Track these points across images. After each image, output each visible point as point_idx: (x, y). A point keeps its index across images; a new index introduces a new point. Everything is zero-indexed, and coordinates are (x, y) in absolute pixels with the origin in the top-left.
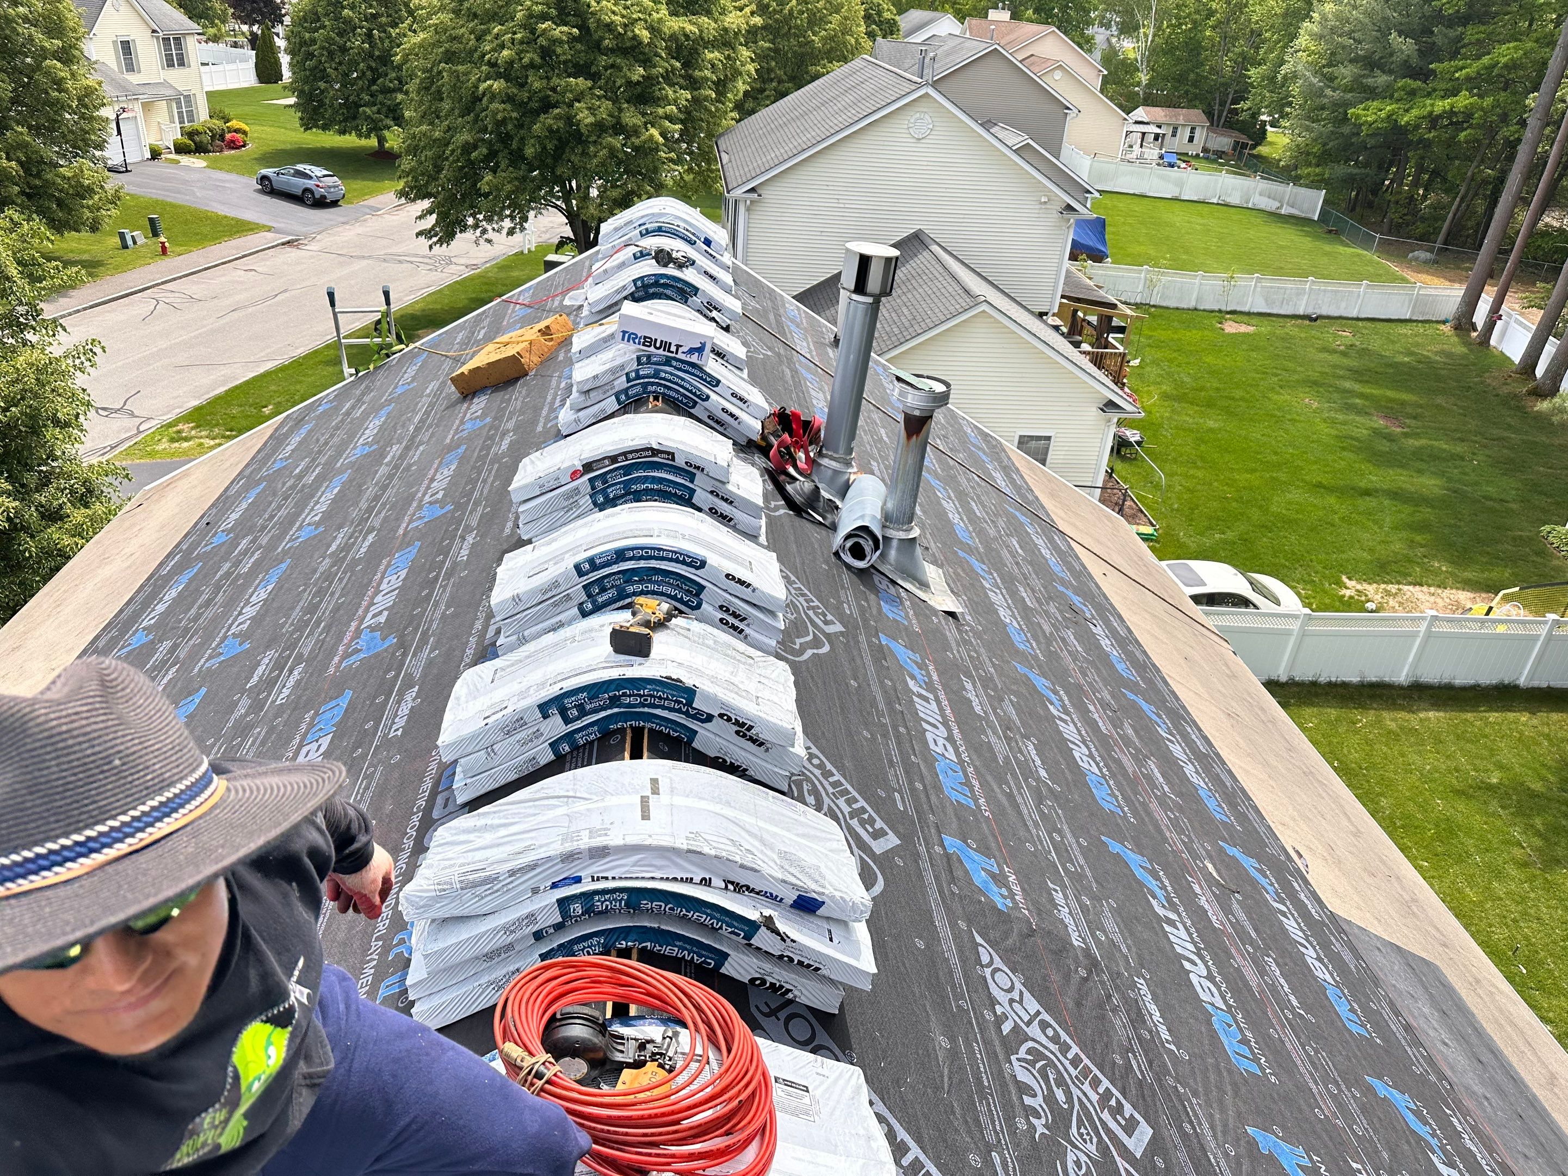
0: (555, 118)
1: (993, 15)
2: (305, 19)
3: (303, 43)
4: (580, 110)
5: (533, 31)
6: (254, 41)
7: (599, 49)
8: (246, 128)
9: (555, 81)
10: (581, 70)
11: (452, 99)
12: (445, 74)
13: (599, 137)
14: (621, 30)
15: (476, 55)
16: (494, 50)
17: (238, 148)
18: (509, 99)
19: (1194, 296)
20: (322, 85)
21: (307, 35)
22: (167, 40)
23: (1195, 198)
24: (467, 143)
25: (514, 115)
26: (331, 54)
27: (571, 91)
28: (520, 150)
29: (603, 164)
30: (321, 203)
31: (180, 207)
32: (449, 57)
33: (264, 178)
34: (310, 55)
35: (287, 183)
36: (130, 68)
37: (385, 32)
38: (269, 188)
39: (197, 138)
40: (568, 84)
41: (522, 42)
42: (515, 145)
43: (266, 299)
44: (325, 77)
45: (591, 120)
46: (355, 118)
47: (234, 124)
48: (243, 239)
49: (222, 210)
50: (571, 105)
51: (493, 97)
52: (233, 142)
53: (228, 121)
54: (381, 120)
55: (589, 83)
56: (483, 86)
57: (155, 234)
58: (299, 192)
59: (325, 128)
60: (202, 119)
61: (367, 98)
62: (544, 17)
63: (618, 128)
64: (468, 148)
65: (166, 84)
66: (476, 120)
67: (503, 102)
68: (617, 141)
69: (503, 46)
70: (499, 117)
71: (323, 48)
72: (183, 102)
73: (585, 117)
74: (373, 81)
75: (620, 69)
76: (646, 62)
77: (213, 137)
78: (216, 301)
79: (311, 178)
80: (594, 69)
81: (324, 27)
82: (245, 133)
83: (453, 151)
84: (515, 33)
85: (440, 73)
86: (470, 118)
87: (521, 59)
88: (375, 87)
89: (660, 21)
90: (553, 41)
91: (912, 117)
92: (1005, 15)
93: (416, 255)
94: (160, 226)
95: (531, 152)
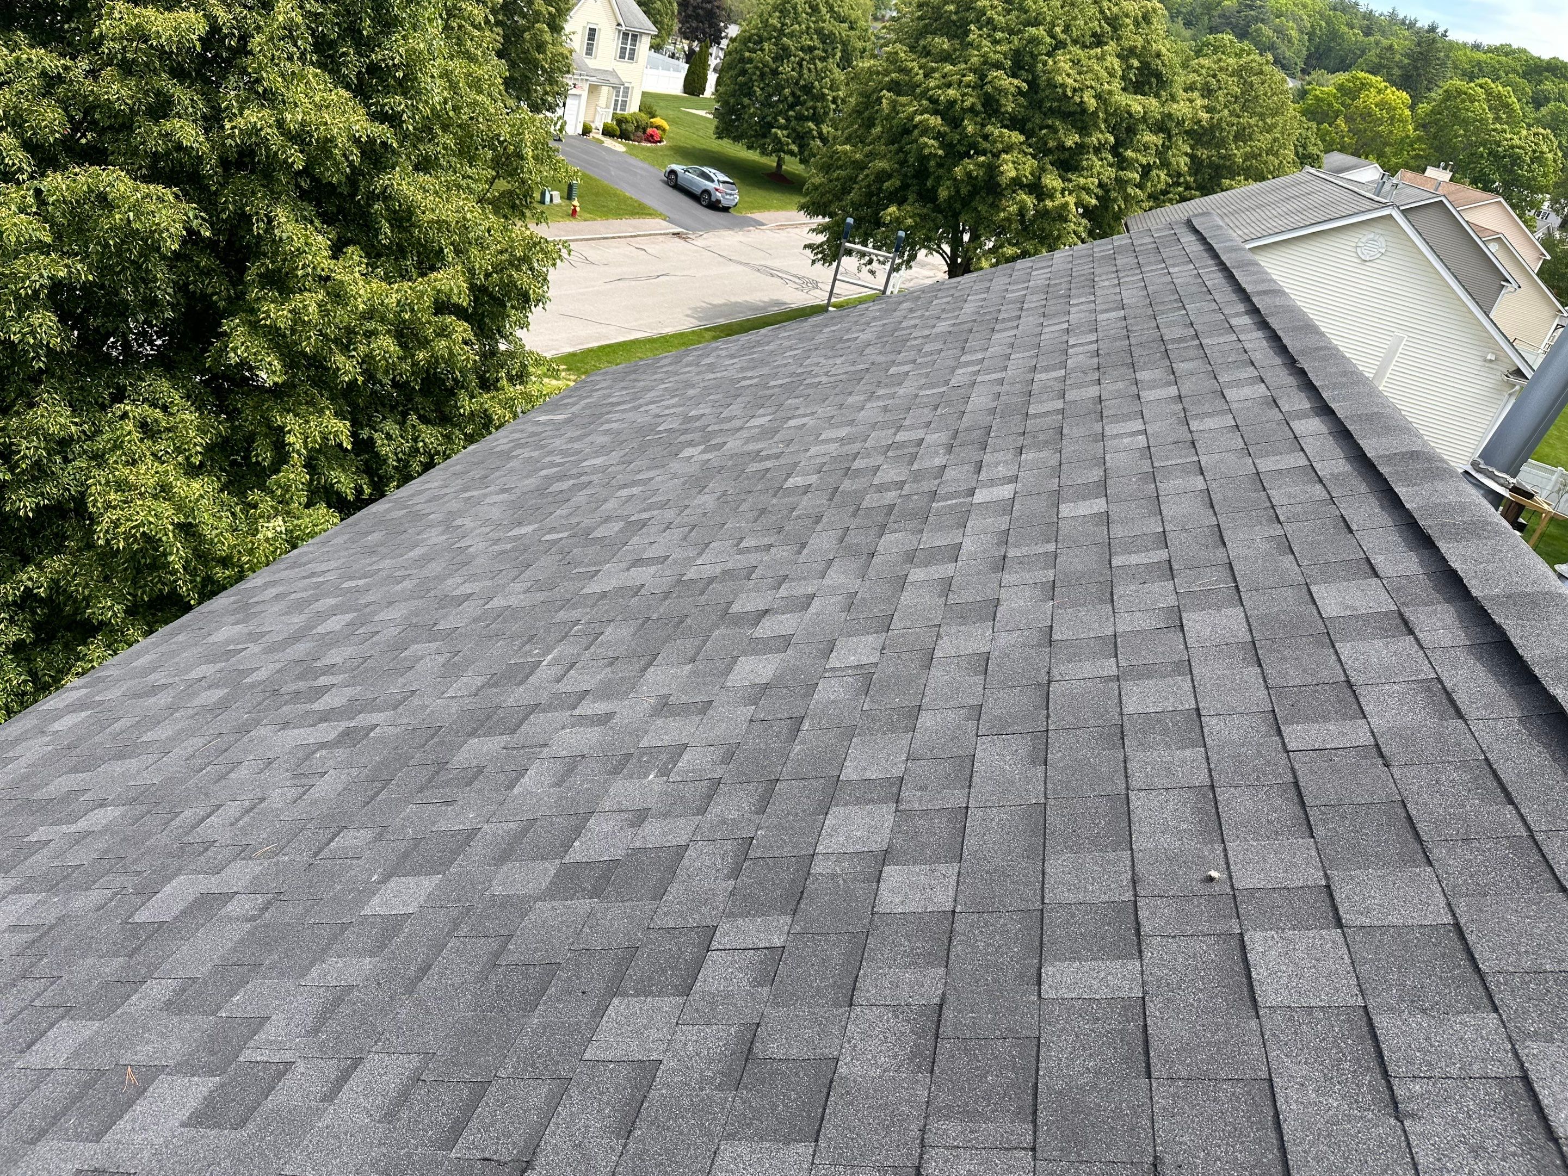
0: (975, 165)
2: (750, 39)
3: (742, 60)
4: (1006, 162)
5: (982, 77)
6: (690, 57)
7: (1040, 108)
8: (667, 127)
9: (989, 128)
10: (1015, 123)
11: (883, 126)
12: (884, 101)
13: (1014, 192)
14: (1070, 94)
15: (918, 91)
16: (939, 87)
17: (656, 142)
18: (939, 136)
20: (746, 101)
21: (747, 54)
22: (626, 35)
24: (883, 171)
25: (940, 152)
26: (762, 75)
27: (1002, 142)
28: (934, 190)
29: (1008, 219)
30: (715, 206)
31: (596, 180)
32: (895, 87)
33: (673, 172)
34: (744, 72)
35: (691, 181)
36: (589, 51)
37: (815, 64)
38: (673, 181)
39: (624, 126)
40: (1001, 135)
41: (968, 86)
42: (929, 183)
43: (649, 278)
44: (750, 94)
45: (1013, 174)
46: (764, 136)
47: (658, 121)
48: (641, 220)
49: (630, 193)
50: (997, 155)
51: (926, 131)
52: (652, 136)
53: (653, 117)
54: (788, 144)
55: (1022, 138)
56: (918, 118)
57: (569, 197)
58: (698, 191)
59: (736, 139)
60: (632, 111)
61: (782, 121)
62: (998, 66)
63: (1036, 189)
64: (882, 176)
65: (613, 73)
66: (901, 150)
67: (934, 138)
68: (1029, 201)
69: (949, 85)
70: (926, 151)
71: (757, 68)
72: (622, 90)
73: (1009, 170)
74: (791, 107)
75: (1056, 131)
76: (1084, 130)
77: (637, 127)
78: (606, 268)
79: (713, 181)
80: (1029, 126)
81: (762, 50)
82: (664, 130)
83: (867, 176)
84: (964, 76)
85: (881, 98)
86: (892, 148)
87: (963, 101)
88: (791, 113)
89: (1110, 93)
90: (1000, 90)
91: (1364, 237)
92: (1447, 176)
93: (787, 273)
94: (575, 192)
95: (943, 194)
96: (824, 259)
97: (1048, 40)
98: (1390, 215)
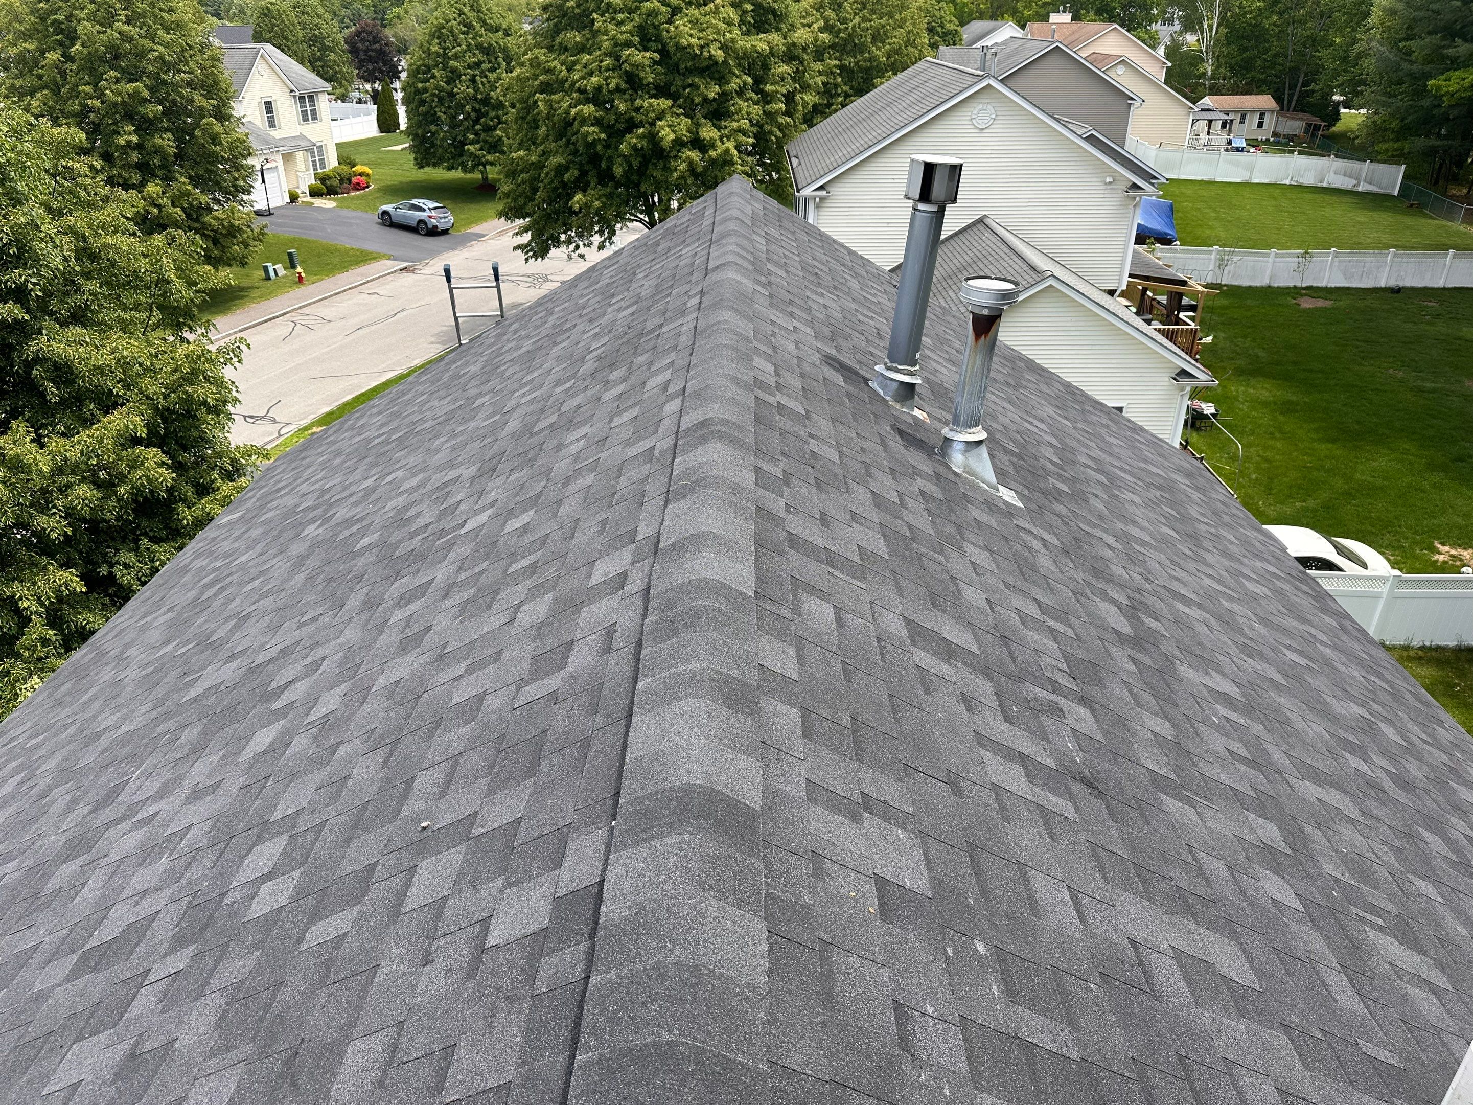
0: (638, 137)
1: (1054, 18)
2: (418, 71)
3: (418, 92)
4: (662, 128)
5: (618, 58)
6: (375, 97)
7: (678, 71)
8: (370, 172)
9: (638, 102)
10: (661, 91)
11: (547, 126)
12: (540, 103)
13: (679, 151)
14: (698, 52)
15: (567, 85)
16: (583, 78)
17: (364, 188)
18: (598, 122)
19: (1268, 273)
20: (433, 128)
21: (420, 85)
22: (302, 98)
23: (1267, 182)
24: (560, 165)
25: (603, 136)
26: (441, 100)
27: (653, 111)
28: (609, 168)
29: (682, 177)
30: (434, 232)
31: (313, 242)
32: (546, 88)
33: (385, 213)
34: (422, 102)
35: (404, 216)
36: (272, 123)
37: (486, 77)
38: (388, 222)
39: (328, 183)
40: (651, 105)
41: (608, 70)
42: (603, 165)
43: (386, 319)
44: (435, 120)
45: (672, 136)
46: (461, 155)
47: (359, 168)
48: (367, 267)
49: (348, 243)
50: (653, 124)
51: (584, 121)
52: (358, 184)
53: (354, 166)
54: (484, 156)
55: (669, 103)
56: (573, 112)
57: (293, 266)
58: (414, 224)
59: (435, 165)
60: (332, 166)
61: (471, 137)
62: (628, 44)
63: (698, 144)
64: (560, 170)
65: (302, 137)
66: (567, 144)
67: (592, 125)
68: (695, 155)
69: (591, 74)
70: (590, 139)
71: (434, 95)
72: (315, 151)
73: (667, 135)
74: (476, 121)
75: (697, 88)
76: (721, 80)
77: (341, 181)
78: (343, 322)
79: (424, 210)
80: (673, 89)
81: (433, 77)
82: (368, 175)
83: (547, 174)
84: (601, 61)
85: (536, 102)
86: (561, 143)
87: (608, 85)
88: (478, 127)
89: (733, 40)
90: (637, 66)
91: (975, 109)
92: (1067, 18)
93: (517, 275)
94: (297, 259)
95: (618, 171)
96: (535, 256)
97: (664, 9)
98: (989, 86)
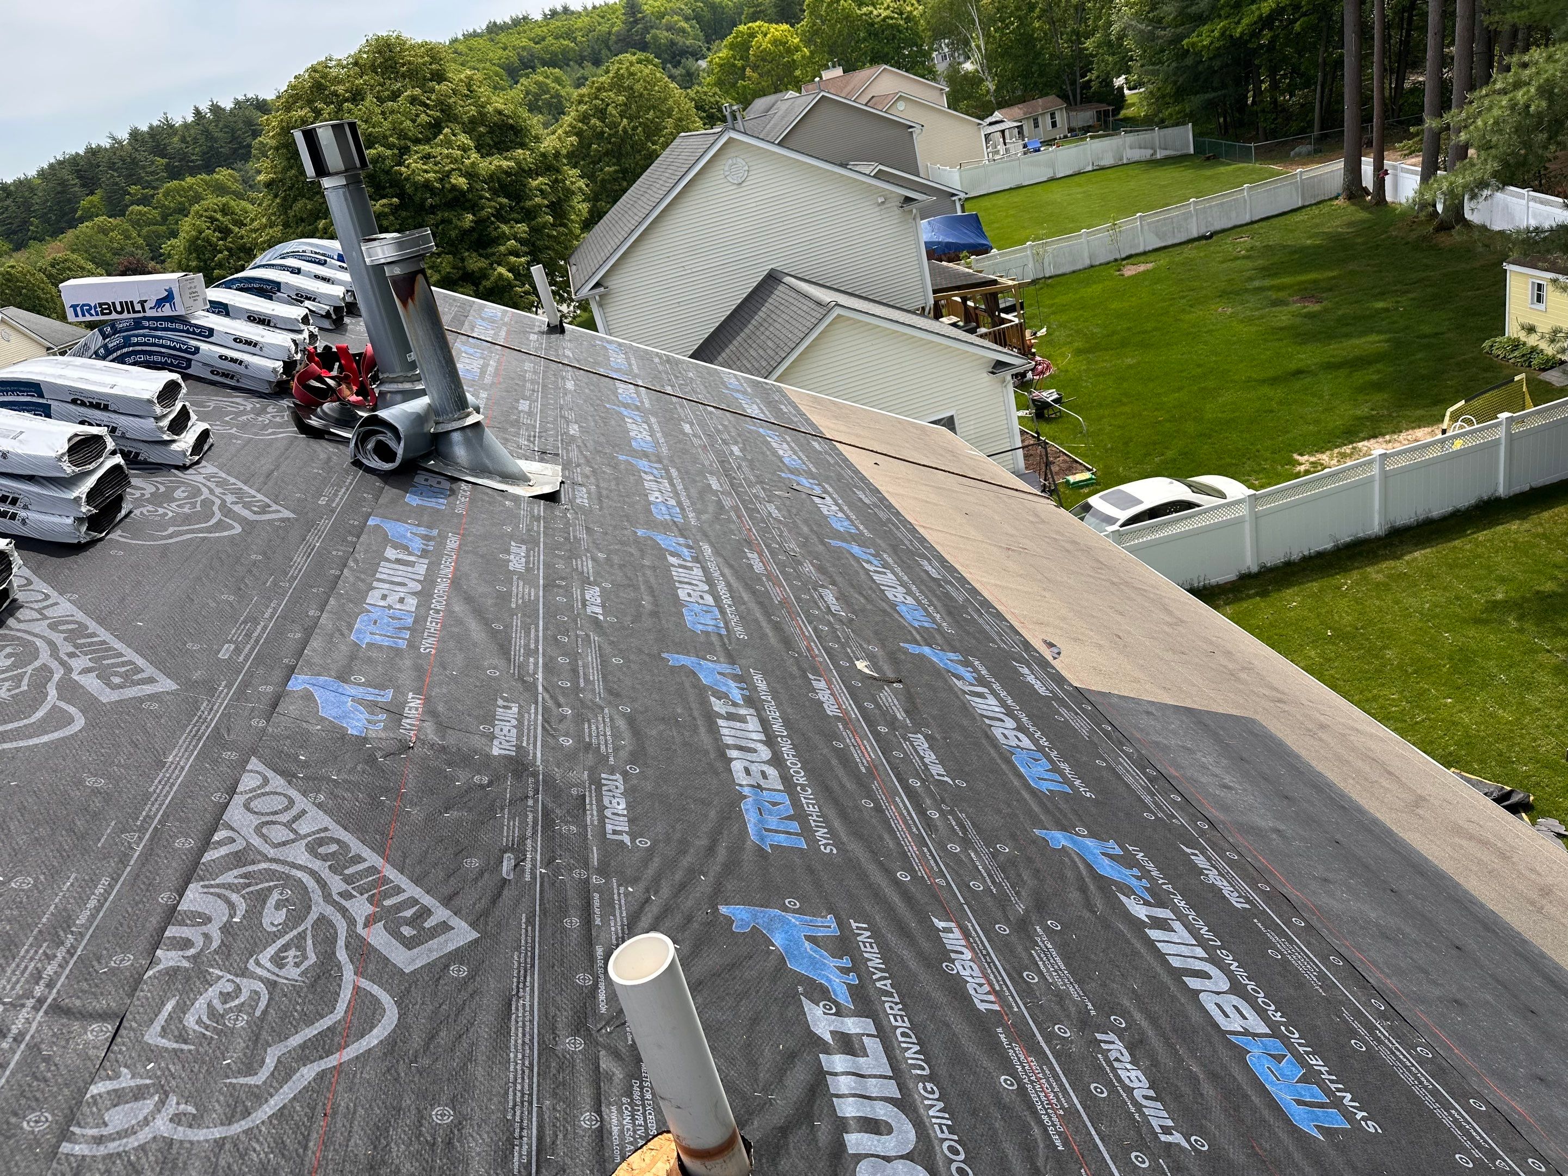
1: (826, 75)
19: (1086, 254)
23: (1070, 172)
91: (724, 166)
92: (838, 72)
